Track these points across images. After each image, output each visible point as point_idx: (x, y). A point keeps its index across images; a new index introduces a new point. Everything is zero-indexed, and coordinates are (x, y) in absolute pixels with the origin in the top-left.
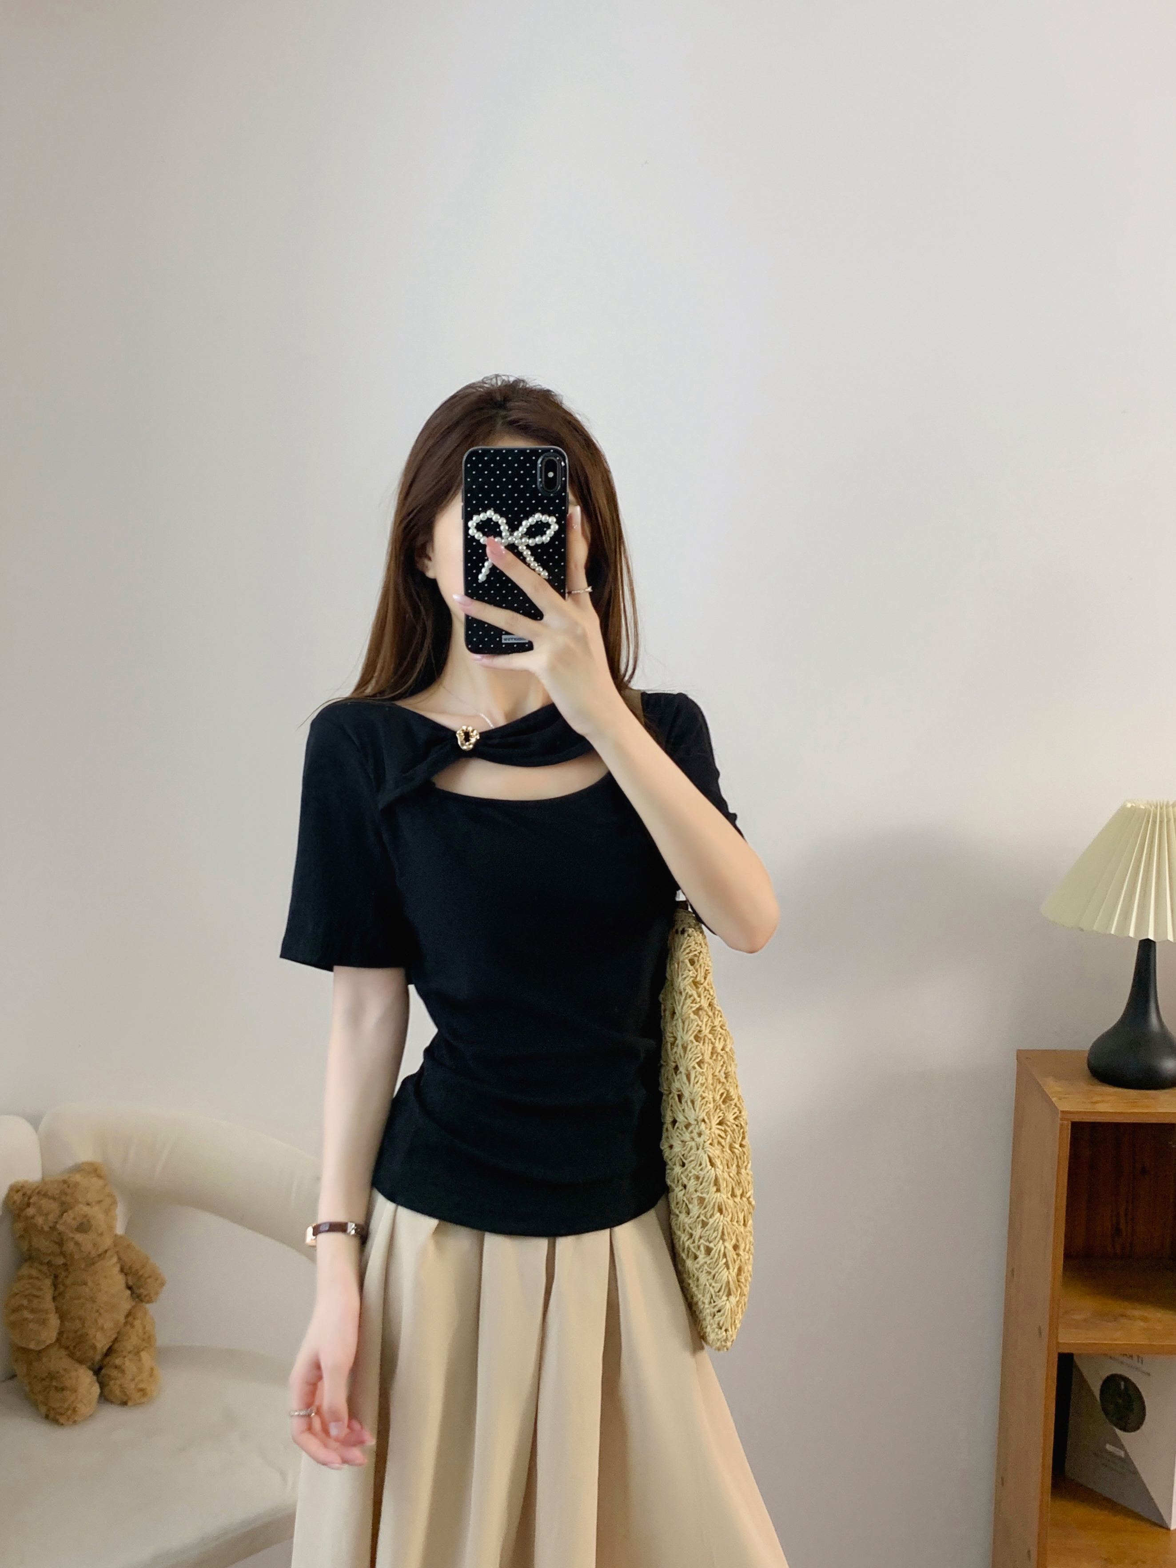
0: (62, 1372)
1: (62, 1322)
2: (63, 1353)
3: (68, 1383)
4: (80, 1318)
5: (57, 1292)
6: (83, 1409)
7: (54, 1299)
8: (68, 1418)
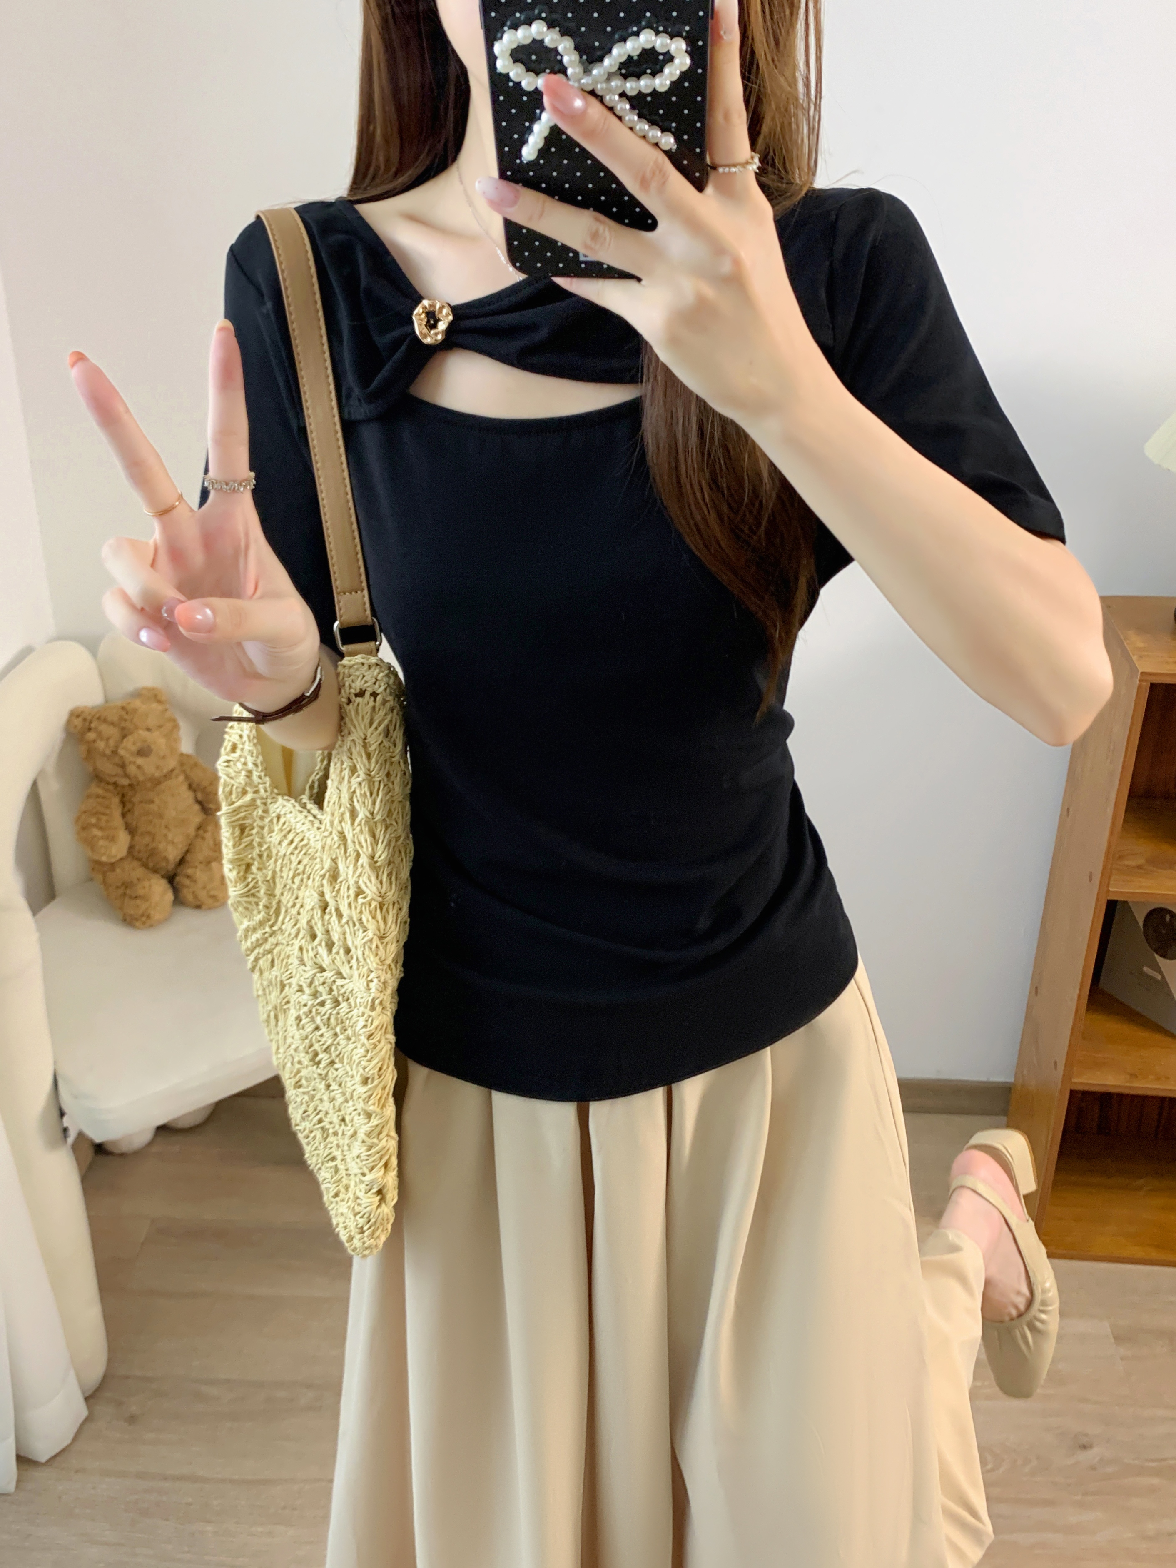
0: (135, 881)
1: (132, 838)
2: (136, 863)
3: (141, 892)
4: (149, 833)
5: (126, 809)
6: (157, 916)
7: (124, 815)
8: (144, 923)
